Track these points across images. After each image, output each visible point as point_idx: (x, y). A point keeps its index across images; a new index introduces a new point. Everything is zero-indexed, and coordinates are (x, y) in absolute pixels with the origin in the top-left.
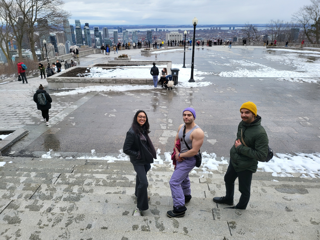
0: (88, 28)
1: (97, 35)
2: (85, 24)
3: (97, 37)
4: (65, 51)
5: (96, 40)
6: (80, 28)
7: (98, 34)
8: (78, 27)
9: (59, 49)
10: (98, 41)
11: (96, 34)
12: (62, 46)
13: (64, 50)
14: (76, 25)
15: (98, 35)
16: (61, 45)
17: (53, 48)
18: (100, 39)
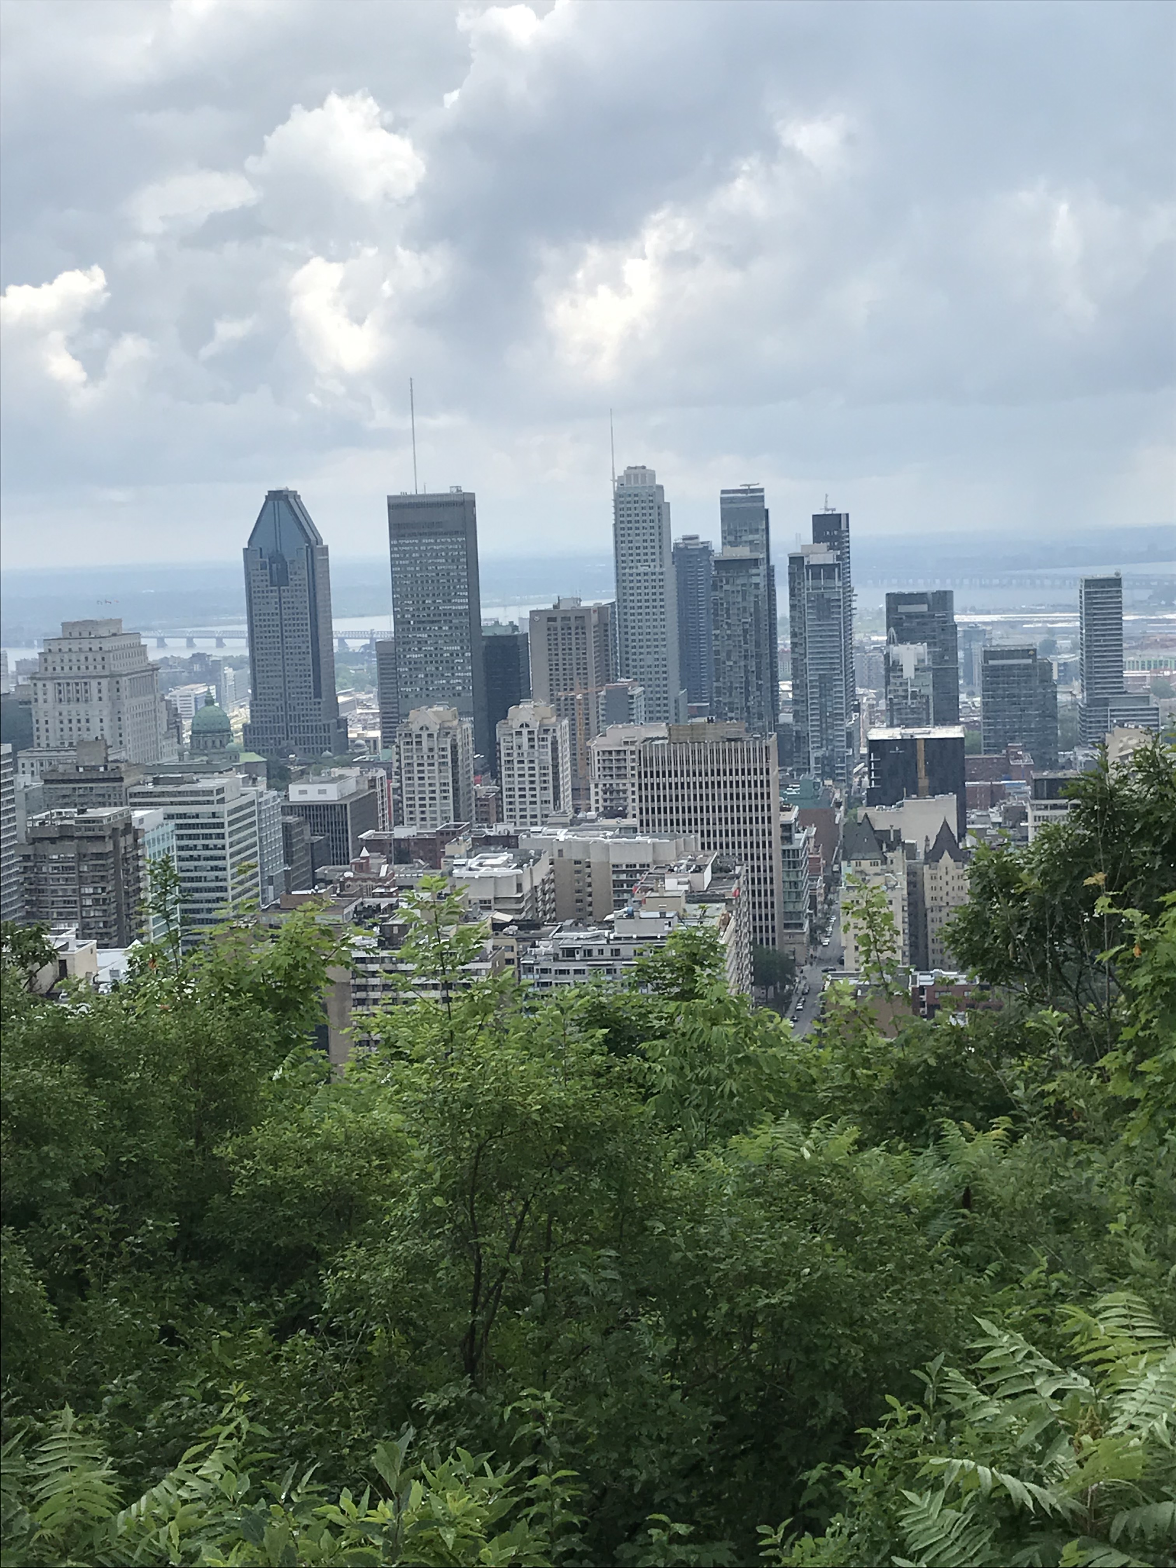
0: (829, 558)
1: (910, 616)
2: (818, 520)
3: (902, 640)
4: (556, 774)
5: (893, 667)
6: (755, 562)
7: (924, 608)
8: (743, 552)
9: (503, 758)
10: (909, 672)
11: (902, 609)
12: (535, 726)
13: (556, 766)
14: (731, 536)
15: (921, 615)
16: (526, 720)
17: (454, 747)
18: (938, 658)
